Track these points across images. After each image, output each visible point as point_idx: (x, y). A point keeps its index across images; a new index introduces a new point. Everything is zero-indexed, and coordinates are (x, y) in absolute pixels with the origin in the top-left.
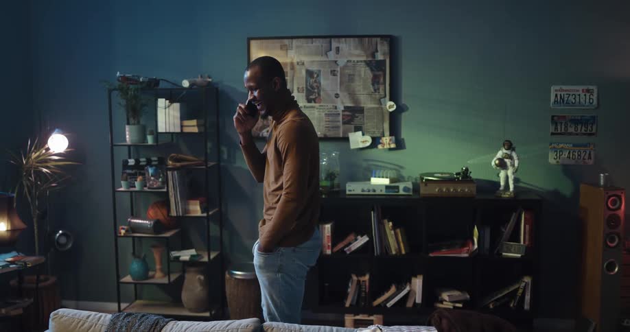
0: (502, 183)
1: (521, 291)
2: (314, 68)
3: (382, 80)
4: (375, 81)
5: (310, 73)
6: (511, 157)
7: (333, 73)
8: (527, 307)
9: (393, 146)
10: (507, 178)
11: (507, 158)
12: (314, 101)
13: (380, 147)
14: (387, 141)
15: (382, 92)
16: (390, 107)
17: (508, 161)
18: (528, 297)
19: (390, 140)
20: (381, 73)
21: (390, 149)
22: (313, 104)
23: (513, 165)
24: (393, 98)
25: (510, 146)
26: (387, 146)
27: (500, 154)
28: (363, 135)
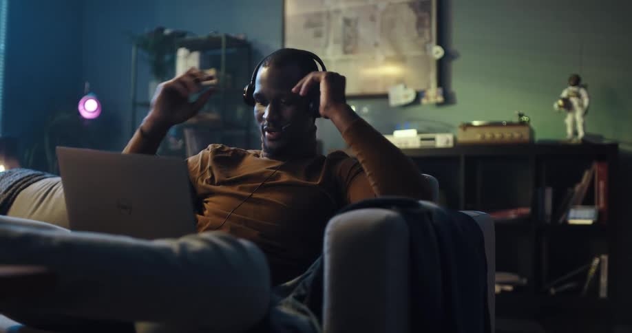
0: (570, 131)
1: (593, 271)
2: (352, 15)
3: (427, 22)
4: (420, 24)
5: (347, 22)
6: (578, 96)
7: (373, 19)
8: (603, 293)
9: (440, 99)
10: (574, 123)
11: (573, 96)
12: (351, 52)
13: (424, 101)
14: (433, 94)
15: (427, 37)
16: (437, 53)
17: (574, 101)
18: (604, 280)
19: (437, 93)
20: (426, 14)
21: (439, 105)
22: (351, 56)
23: (581, 105)
24: (441, 41)
25: (576, 81)
26: (432, 100)
27: (564, 94)
28: (406, 87)
